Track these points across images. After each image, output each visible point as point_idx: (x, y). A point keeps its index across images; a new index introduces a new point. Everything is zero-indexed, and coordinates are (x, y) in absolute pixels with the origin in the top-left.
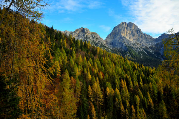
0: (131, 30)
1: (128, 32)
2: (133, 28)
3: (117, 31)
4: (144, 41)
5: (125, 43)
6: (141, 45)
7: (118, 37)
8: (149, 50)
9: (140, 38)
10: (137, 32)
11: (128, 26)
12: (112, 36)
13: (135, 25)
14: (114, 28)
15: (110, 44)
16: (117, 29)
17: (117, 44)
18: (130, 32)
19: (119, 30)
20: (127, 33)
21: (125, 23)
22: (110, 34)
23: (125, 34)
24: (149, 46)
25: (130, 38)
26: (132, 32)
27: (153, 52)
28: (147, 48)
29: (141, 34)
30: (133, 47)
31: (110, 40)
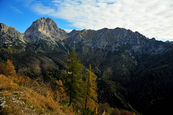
0: (48, 25)
1: (46, 27)
2: (50, 23)
3: (36, 26)
4: (59, 35)
5: (39, 37)
6: (55, 38)
7: (36, 31)
8: (61, 43)
9: (55, 32)
10: (54, 27)
11: (46, 21)
12: (30, 29)
13: (52, 20)
14: (33, 23)
15: (29, 37)
16: (36, 24)
17: (33, 38)
18: (47, 27)
19: (37, 25)
20: (44, 27)
21: (44, 18)
22: (29, 28)
23: (43, 28)
24: (62, 40)
25: (47, 32)
26: (49, 27)
27: (64, 45)
28: (60, 41)
29: (57, 29)
30: (46, 41)
31: (29, 33)
